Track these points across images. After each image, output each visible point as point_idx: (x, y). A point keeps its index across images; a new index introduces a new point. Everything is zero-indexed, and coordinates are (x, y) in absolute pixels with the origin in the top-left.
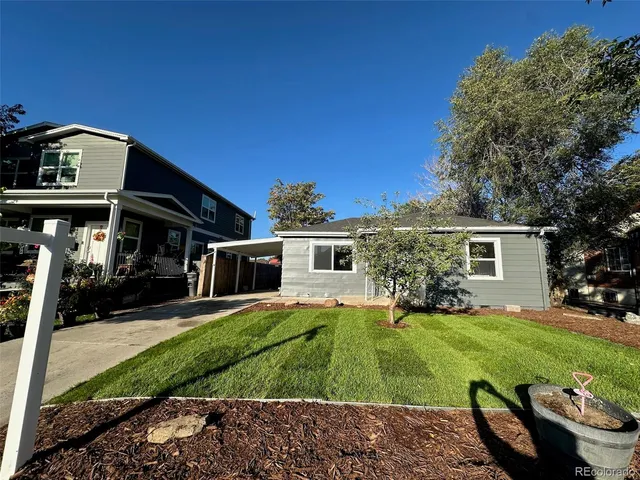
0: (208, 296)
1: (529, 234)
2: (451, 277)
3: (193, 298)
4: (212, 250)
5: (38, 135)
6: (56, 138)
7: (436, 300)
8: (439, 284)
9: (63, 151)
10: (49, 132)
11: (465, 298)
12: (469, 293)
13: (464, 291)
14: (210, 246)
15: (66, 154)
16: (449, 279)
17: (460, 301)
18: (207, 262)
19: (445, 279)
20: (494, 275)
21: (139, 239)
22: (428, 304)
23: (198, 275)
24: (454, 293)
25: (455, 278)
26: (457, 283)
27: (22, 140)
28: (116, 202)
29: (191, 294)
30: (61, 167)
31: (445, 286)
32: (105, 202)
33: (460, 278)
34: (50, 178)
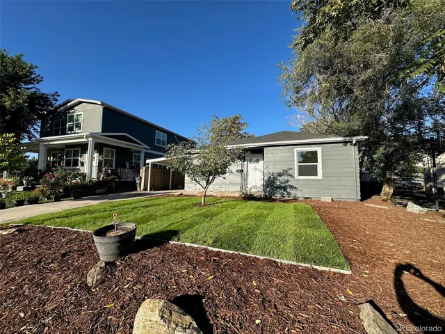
0: (147, 190)
1: (345, 143)
2: (282, 177)
3: (139, 191)
4: (148, 164)
5: (64, 107)
6: (72, 107)
7: (272, 193)
8: (274, 182)
9: (75, 114)
10: (69, 104)
11: (293, 192)
12: (295, 188)
13: (291, 187)
14: (147, 161)
15: (77, 115)
16: (281, 179)
17: (289, 194)
18: (145, 171)
19: (279, 178)
20: (316, 175)
21: (114, 159)
22: (266, 196)
23: (141, 178)
24: (285, 188)
25: (286, 178)
26: (287, 181)
27: (58, 110)
28: (91, 139)
29: (138, 189)
30: (75, 122)
31: (278, 183)
32: (86, 140)
33: (289, 178)
34: (71, 129)
